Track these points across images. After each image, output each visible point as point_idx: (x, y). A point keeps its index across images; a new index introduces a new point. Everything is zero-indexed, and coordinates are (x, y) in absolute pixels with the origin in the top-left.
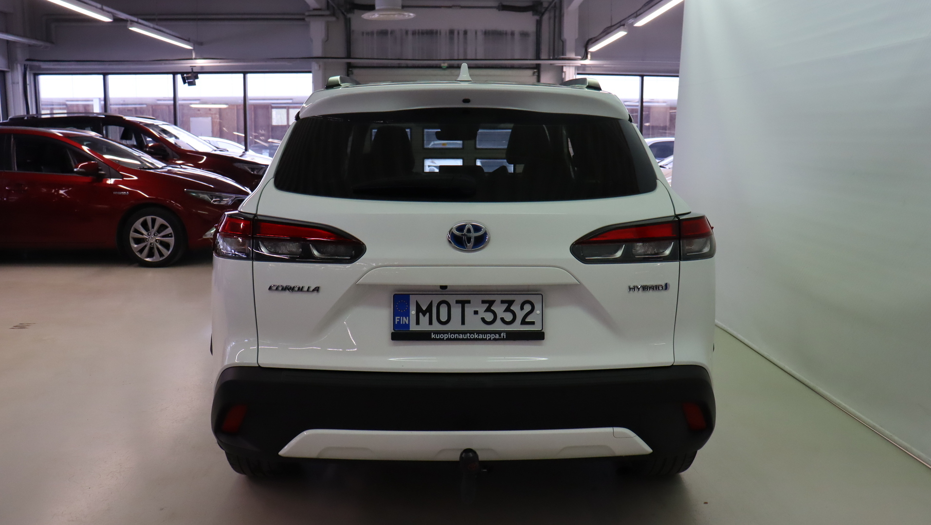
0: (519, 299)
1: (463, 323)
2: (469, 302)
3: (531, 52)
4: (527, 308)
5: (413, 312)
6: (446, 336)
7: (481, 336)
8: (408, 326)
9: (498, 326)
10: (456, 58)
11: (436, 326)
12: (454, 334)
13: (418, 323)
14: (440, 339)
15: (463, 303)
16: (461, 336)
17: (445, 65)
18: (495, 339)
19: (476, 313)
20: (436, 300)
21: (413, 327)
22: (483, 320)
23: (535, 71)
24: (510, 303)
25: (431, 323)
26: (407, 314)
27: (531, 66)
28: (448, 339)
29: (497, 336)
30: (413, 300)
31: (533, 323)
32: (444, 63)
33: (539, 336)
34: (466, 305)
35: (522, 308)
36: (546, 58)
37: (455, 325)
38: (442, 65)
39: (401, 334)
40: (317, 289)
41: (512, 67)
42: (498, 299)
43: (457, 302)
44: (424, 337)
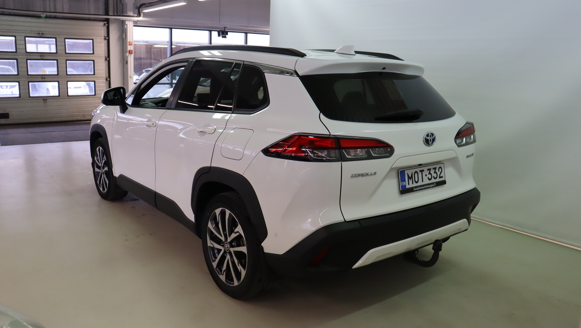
0: (438, 166)
1: (423, 181)
2: (423, 171)
3: (102, 10)
4: (440, 170)
5: (407, 179)
6: (418, 189)
7: (429, 186)
8: (405, 186)
9: (433, 181)
10: (48, 11)
11: (415, 185)
12: (420, 187)
13: (409, 184)
14: (417, 190)
15: (422, 171)
16: (423, 188)
17: (43, 15)
18: (433, 187)
19: (426, 175)
20: (414, 171)
21: (408, 187)
22: (428, 178)
23: (106, 23)
24: (435, 169)
25: (413, 183)
26: (405, 181)
27: (102, 20)
28: (419, 190)
29: (433, 186)
30: (406, 172)
31: (442, 177)
32: (43, 14)
33: (444, 182)
34: (423, 172)
35: (439, 171)
36: (112, 14)
37: (420, 183)
38: (42, 15)
39: (404, 191)
40: (375, 173)
41: (89, 20)
42: (432, 167)
43: (420, 171)
44: (411, 190)
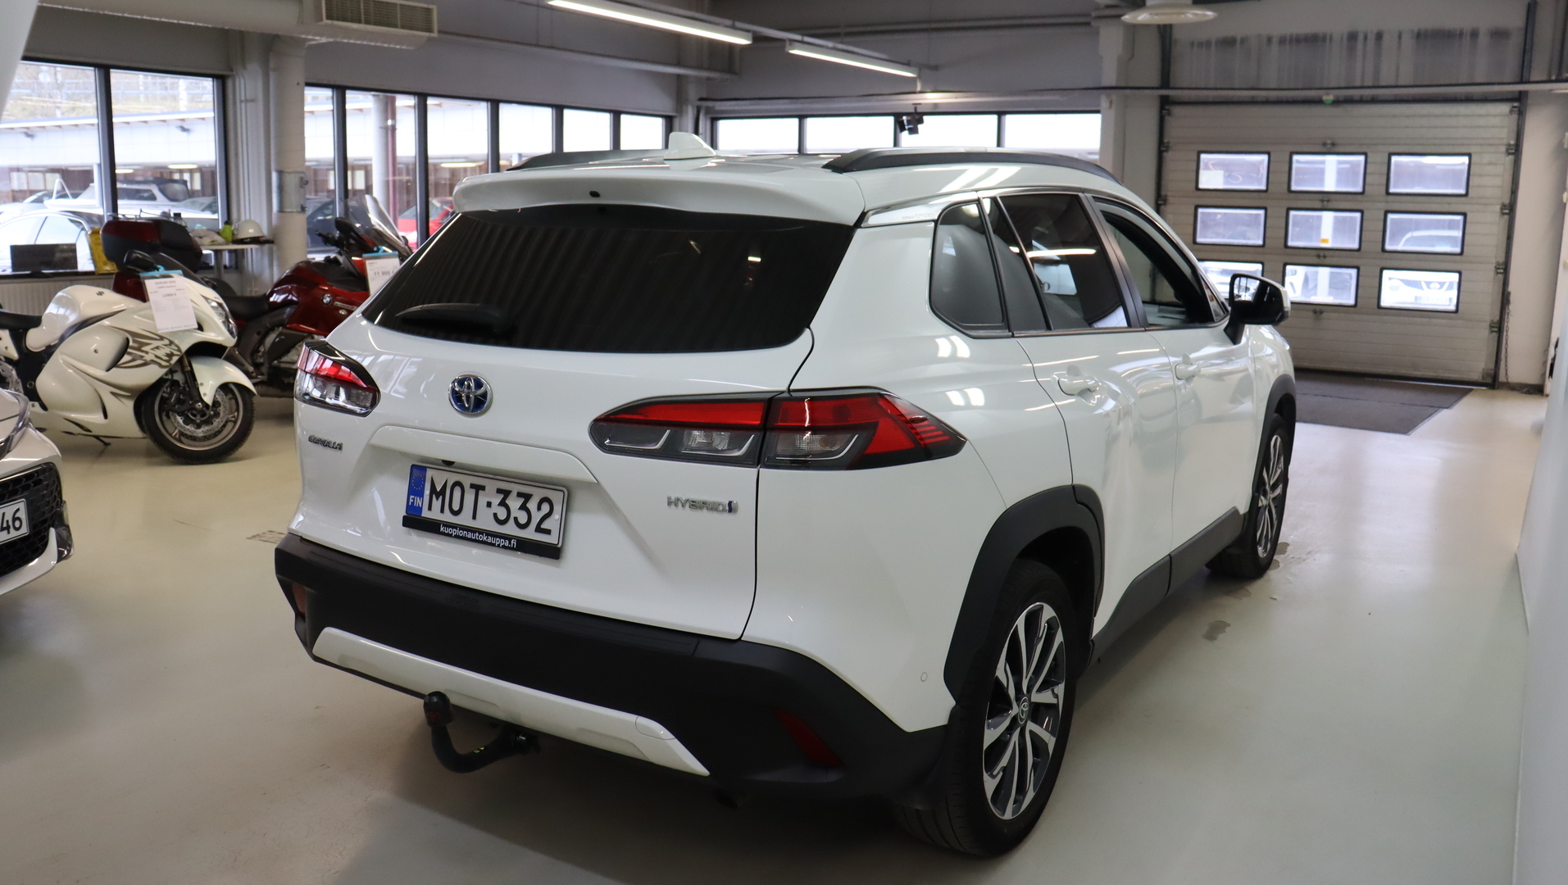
0: (538, 494)
1: (474, 517)
2: (483, 488)
3: (1511, 69)
4: (546, 508)
5: (427, 492)
6: (454, 532)
7: (490, 540)
8: (420, 509)
9: (510, 529)
11: (447, 517)
12: (463, 530)
13: (430, 508)
14: (449, 535)
15: (478, 488)
16: (470, 535)
17: (1329, 97)
18: (504, 547)
19: (489, 505)
20: (453, 478)
21: (426, 514)
22: (495, 515)
23: (1516, 104)
24: (527, 497)
25: (442, 511)
26: (421, 495)
28: (457, 537)
29: (507, 544)
30: (429, 473)
31: (548, 532)
32: (1328, 94)
33: (552, 552)
34: (481, 492)
35: (539, 508)
36: (1544, 78)
37: (465, 519)
38: (1325, 98)
39: (414, 521)
40: (340, 447)
42: (515, 488)
43: (472, 486)
44: (432, 527)
